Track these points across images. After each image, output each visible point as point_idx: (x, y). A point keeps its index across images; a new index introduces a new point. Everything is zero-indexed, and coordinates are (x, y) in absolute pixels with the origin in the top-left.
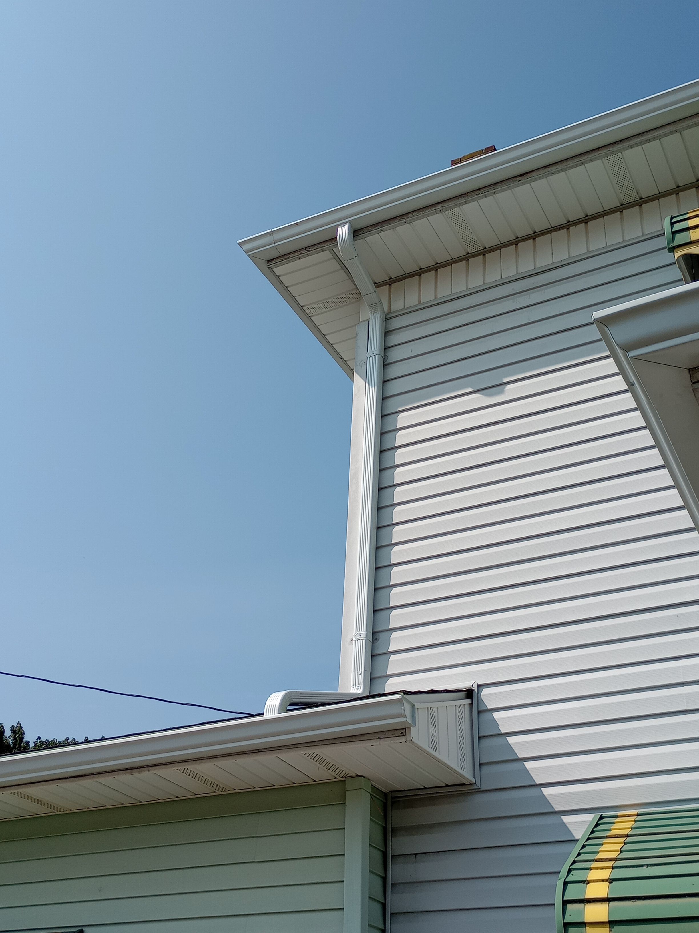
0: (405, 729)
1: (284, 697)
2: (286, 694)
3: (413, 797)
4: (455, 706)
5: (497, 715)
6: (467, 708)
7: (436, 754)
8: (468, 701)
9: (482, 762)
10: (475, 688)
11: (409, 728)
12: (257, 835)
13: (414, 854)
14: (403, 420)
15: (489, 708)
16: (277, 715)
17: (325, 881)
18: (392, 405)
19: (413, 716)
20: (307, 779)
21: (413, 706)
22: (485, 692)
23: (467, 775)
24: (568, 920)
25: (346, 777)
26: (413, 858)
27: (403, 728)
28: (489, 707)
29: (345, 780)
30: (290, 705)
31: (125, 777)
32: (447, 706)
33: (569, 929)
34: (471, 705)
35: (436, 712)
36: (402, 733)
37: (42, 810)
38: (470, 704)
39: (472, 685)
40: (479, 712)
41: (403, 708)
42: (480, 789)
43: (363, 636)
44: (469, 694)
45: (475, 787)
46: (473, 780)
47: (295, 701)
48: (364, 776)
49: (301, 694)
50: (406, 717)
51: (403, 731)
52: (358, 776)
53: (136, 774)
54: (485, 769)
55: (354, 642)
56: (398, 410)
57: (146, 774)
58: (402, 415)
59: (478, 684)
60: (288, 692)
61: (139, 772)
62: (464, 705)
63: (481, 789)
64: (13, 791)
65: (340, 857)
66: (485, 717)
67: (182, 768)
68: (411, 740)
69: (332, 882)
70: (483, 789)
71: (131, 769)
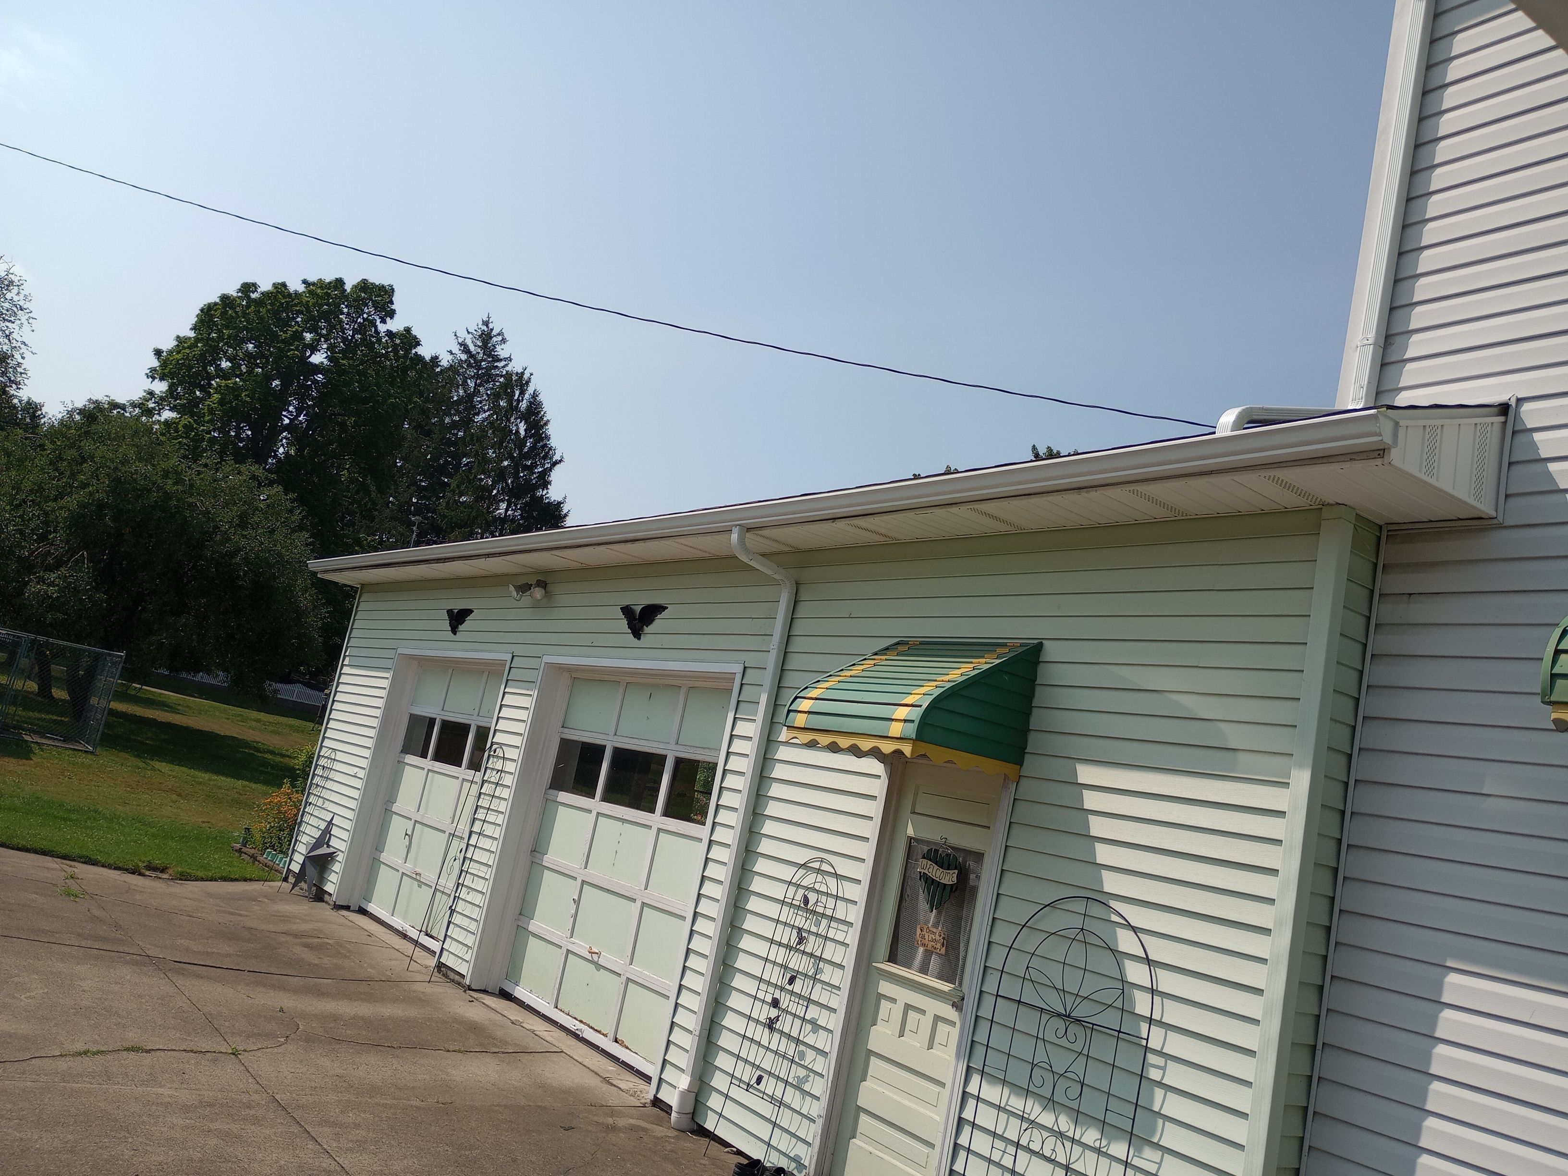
0: (1384, 450)
1: (1240, 413)
2: (1244, 410)
3: (1414, 531)
4: (1476, 424)
5: (1537, 436)
6: (1497, 429)
7: (1432, 481)
8: (1502, 419)
9: (1509, 492)
10: (1513, 403)
11: (1389, 449)
12: (1219, 563)
13: (1408, 594)
14: (1461, 43)
15: (1528, 427)
16: (1229, 433)
17: (1290, 614)
18: (1447, 24)
19: (1395, 435)
20: (1278, 507)
21: (1397, 424)
22: (1526, 407)
23: (1486, 507)
24: (1556, 670)
25: (1323, 505)
26: (1406, 598)
27: (1381, 448)
28: (1529, 425)
29: (1321, 509)
30: (1249, 423)
31: (1073, 497)
32: (1459, 425)
33: (1558, 680)
34: (1505, 423)
35: (1439, 431)
36: (1379, 455)
37: (1003, 528)
38: (1503, 422)
39: (1510, 399)
40: (1514, 433)
41: (1378, 425)
42: (1501, 524)
43: (1371, 341)
44: (1504, 409)
45: (1495, 521)
46: (1494, 514)
47: (1256, 417)
48: (1346, 504)
49: (1265, 410)
50: (1382, 436)
51: (1381, 452)
52: (1338, 504)
53: (1084, 494)
54: (1512, 502)
55: (1359, 348)
56: (1456, 30)
57: (1093, 494)
58: (1460, 36)
59: (1519, 397)
60: (1247, 408)
61: (1087, 492)
62: (1492, 423)
63: (1504, 525)
64: (969, 507)
65: (1307, 591)
66: (1521, 438)
67: (1131, 489)
68: (1390, 463)
69: (1297, 616)
70: (1506, 524)
71: (1079, 489)
